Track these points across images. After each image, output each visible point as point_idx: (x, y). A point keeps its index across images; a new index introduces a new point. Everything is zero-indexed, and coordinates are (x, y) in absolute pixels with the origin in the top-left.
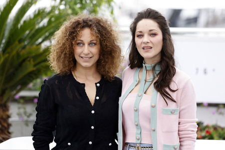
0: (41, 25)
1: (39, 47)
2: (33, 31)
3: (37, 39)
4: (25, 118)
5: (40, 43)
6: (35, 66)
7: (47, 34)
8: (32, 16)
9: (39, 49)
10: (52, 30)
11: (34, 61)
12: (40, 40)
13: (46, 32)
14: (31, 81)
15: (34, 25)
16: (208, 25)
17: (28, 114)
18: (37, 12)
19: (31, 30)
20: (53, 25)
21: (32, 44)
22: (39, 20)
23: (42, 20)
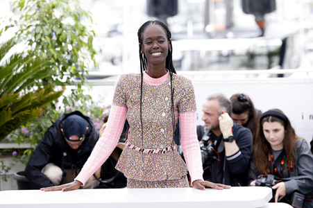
0: (19, 71)
1: (17, 94)
2: (10, 79)
3: (15, 87)
4: (4, 172)
5: (18, 91)
6: (13, 115)
7: (25, 81)
8: (9, 62)
9: (17, 96)
10: (30, 77)
11: (11, 110)
12: (17, 88)
13: (24, 78)
14: (9, 132)
15: (11, 71)
16: (192, 68)
17: (6, 168)
18: (13, 57)
19: (8, 77)
20: (31, 71)
21: (10, 91)
22: (17, 66)
23: (18, 67)
